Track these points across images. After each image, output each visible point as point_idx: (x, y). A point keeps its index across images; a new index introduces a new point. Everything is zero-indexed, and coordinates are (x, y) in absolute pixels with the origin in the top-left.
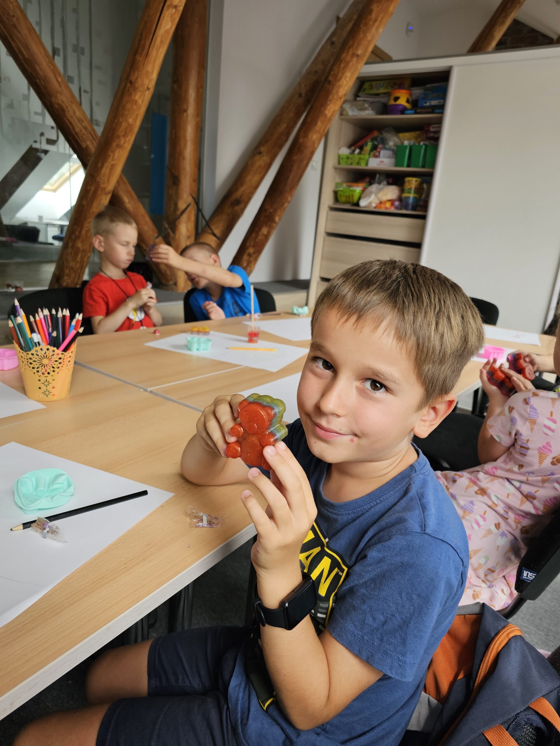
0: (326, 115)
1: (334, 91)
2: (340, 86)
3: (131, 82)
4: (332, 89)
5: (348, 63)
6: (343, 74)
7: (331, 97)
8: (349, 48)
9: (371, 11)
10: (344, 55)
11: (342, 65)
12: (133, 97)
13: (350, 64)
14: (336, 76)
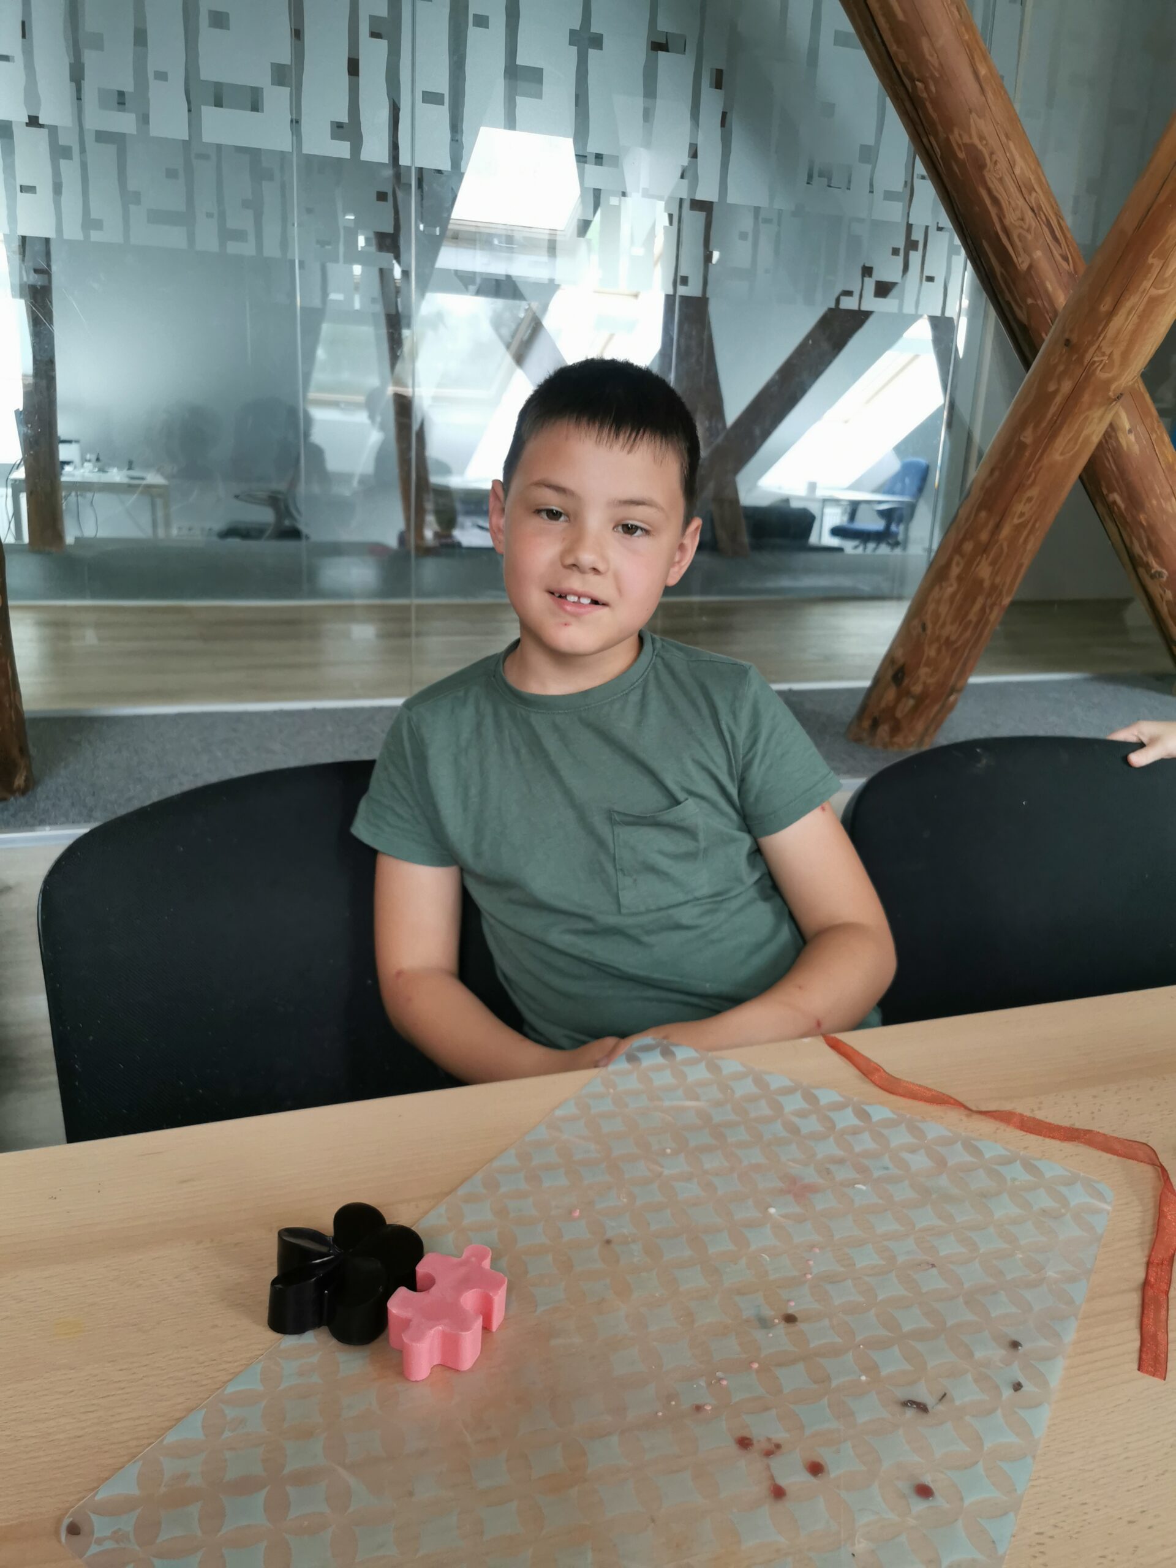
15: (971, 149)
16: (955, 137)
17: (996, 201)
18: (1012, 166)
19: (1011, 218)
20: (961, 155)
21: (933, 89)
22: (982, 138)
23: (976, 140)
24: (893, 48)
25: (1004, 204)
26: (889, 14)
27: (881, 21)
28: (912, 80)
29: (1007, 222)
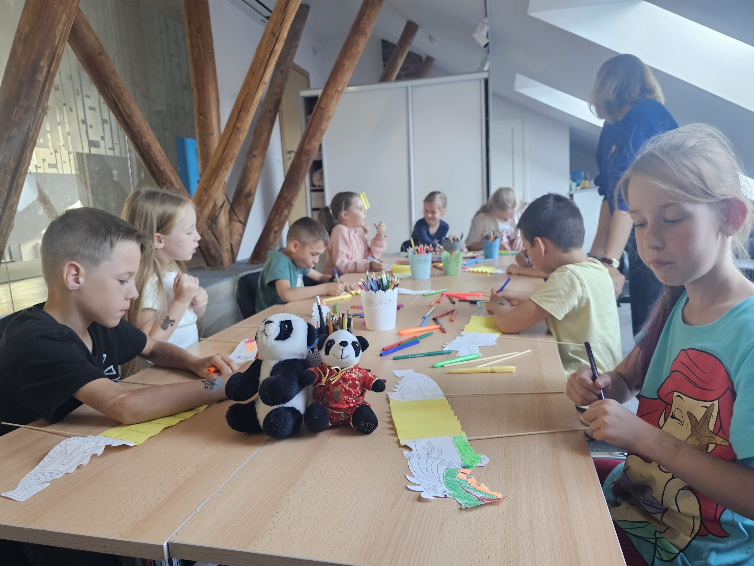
15: (147, 143)
16: (144, 140)
17: (154, 154)
18: (157, 146)
19: (158, 158)
20: (145, 144)
21: (137, 129)
22: (150, 140)
23: (148, 141)
24: (127, 119)
25: (157, 155)
26: (126, 112)
27: (123, 113)
28: (132, 127)
29: (158, 159)
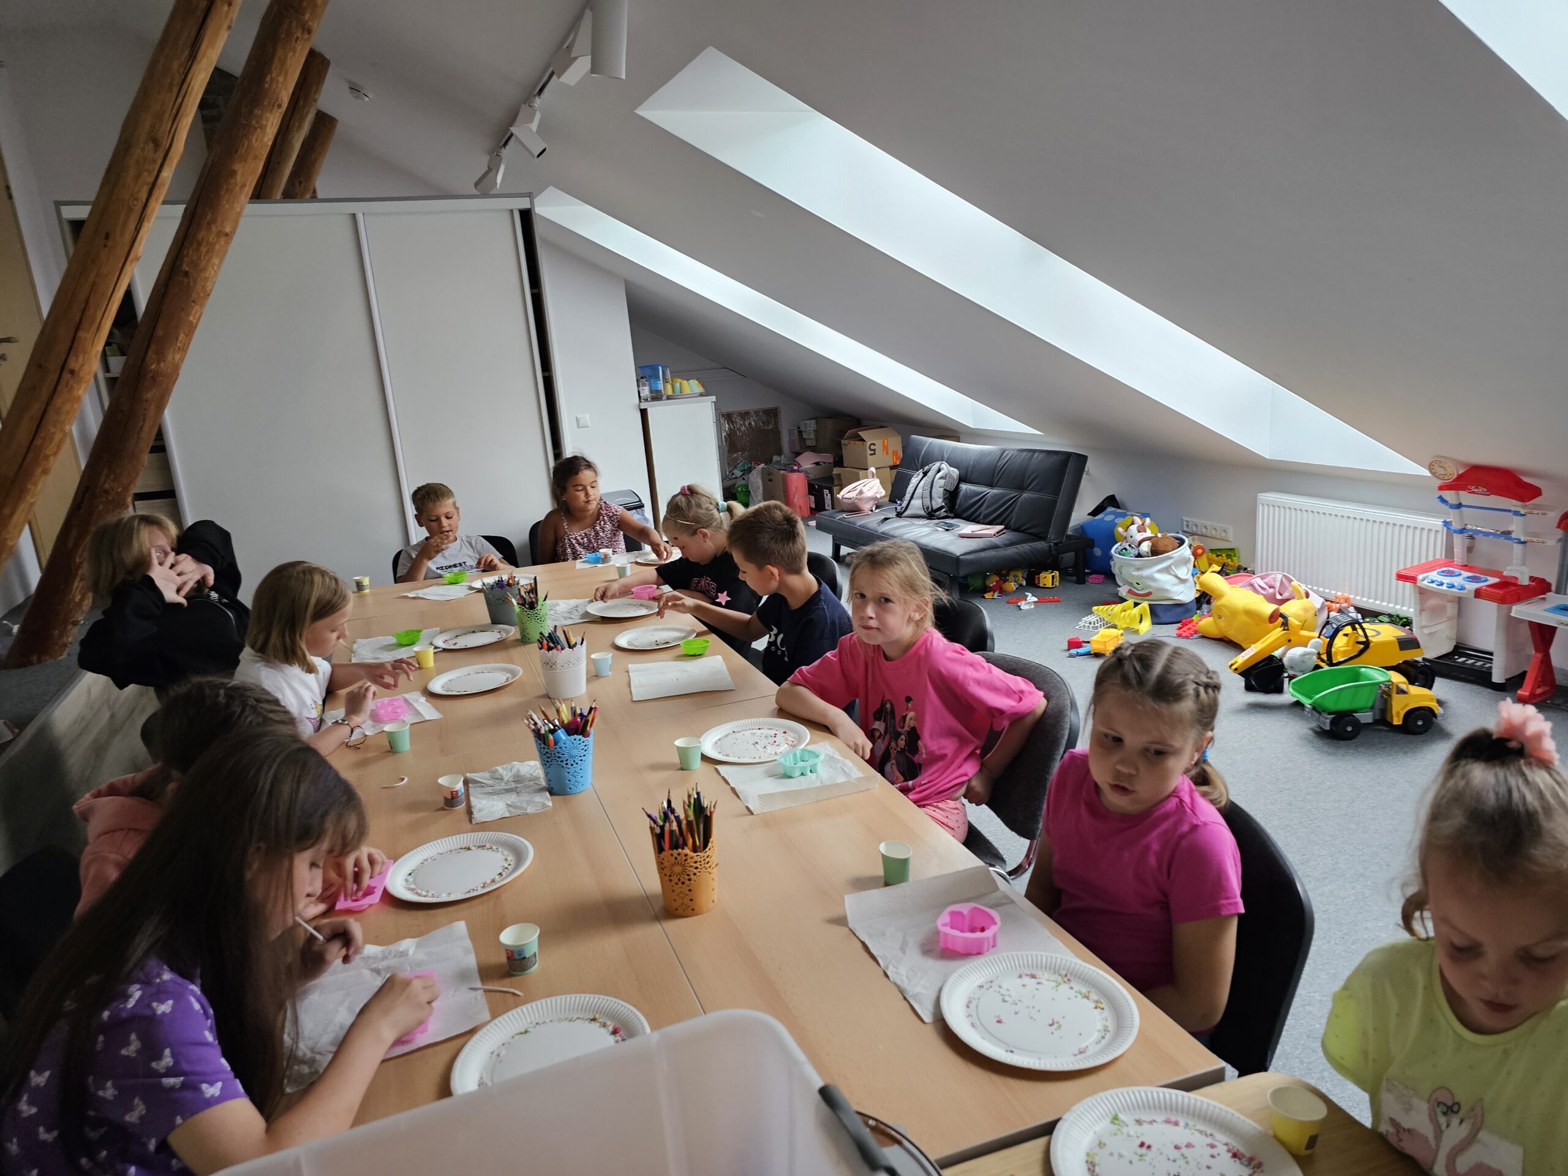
0: (192, 322)
1: (199, 287)
2: (206, 279)
3: (72, 372)
4: (195, 284)
5: (213, 245)
6: (209, 261)
7: (194, 296)
8: (209, 224)
9: (233, 173)
10: (201, 235)
11: (204, 249)
12: (75, 393)
13: (217, 247)
14: (195, 265)
